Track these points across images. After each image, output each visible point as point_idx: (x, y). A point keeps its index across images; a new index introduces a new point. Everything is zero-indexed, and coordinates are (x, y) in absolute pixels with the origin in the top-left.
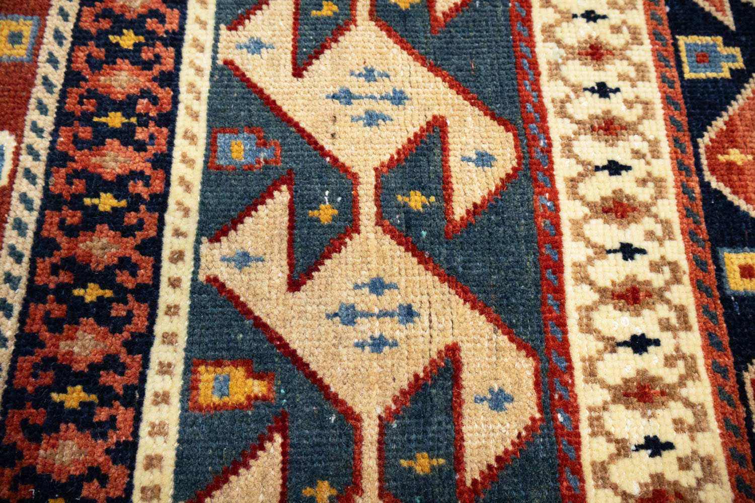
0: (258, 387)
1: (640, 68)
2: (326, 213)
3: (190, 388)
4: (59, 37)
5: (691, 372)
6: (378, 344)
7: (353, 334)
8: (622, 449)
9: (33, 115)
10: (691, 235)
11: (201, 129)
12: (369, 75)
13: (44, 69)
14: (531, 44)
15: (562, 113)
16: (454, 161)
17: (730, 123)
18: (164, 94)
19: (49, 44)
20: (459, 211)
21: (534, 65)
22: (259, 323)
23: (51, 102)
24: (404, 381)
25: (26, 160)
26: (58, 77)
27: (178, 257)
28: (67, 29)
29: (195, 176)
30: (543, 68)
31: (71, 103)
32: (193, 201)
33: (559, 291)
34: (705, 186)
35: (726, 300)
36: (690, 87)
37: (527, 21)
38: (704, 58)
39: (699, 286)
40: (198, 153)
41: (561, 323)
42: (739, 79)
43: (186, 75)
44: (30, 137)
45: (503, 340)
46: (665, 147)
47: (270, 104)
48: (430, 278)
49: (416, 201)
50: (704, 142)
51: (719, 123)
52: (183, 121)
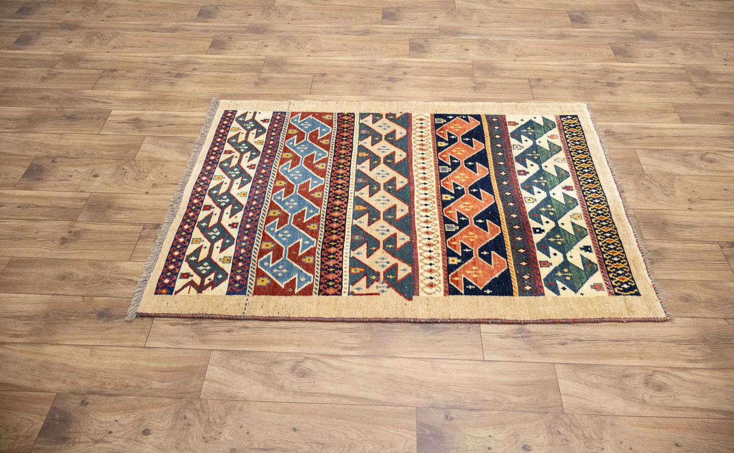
0: (364, 208)
1: (432, 171)
2: (375, 188)
3: (354, 208)
4: (330, 166)
5: (434, 208)
6: (383, 204)
7: (379, 202)
8: (421, 216)
9: (327, 176)
10: (437, 193)
11: (354, 178)
12: (383, 171)
13: (328, 170)
14: (412, 167)
15: (416, 176)
16: (397, 182)
17: (447, 179)
18: (348, 173)
19: (328, 167)
20: (397, 188)
21: (412, 170)
22: (364, 201)
23: (330, 174)
24: (387, 208)
25: (326, 181)
26: (330, 171)
27: (351, 193)
28: (331, 165)
29: (354, 184)
30: (414, 170)
31: (333, 174)
32: (354, 187)
33: (413, 199)
34: (441, 187)
35: (442, 201)
36: (440, 174)
37: (411, 164)
38: (444, 169)
39: (437, 199)
40: (354, 181)
41: (413, 202)
42: (450, 172)
43: (351, 171)
44: (326, 179)
45: (403, 204)
46: (435, 181)
47: (366, 175)
48: (392, 197)
49: (390, 187)
50: (441, 181)
51: (445, 178)
52: (351, 177)
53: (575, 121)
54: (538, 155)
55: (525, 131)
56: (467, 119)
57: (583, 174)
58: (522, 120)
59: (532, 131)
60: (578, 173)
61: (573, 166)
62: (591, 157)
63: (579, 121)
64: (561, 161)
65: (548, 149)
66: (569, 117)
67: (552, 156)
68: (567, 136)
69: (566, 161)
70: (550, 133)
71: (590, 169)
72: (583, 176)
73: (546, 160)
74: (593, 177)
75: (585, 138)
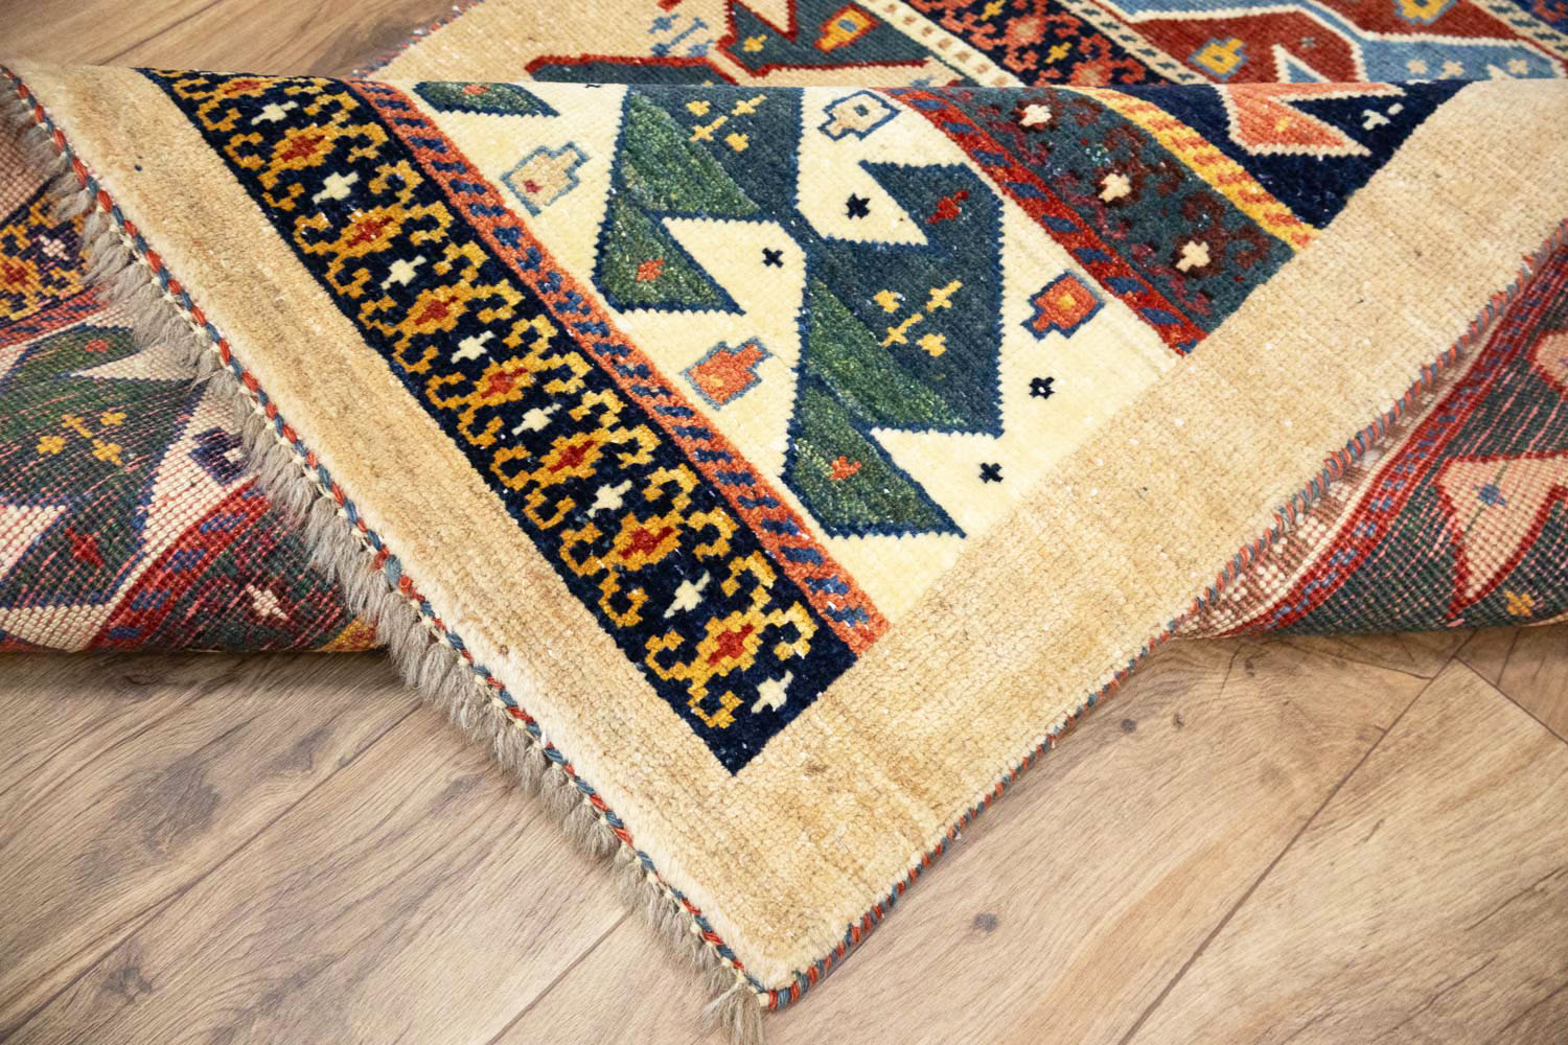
53: (697, 674)
54: (703, 133)
55: (940, 298)
56: (1344, 114)
57: (344, 144)
58: (1041, 387)
59: (897, 335)
60: (376, 133)
61: (443, 179)
62: (375, 340)
63: (675, 694)
64: (539, 171)
65: (678, 228)
66: (773, 693)
67: (617, 179)
68: (647, 439)
69: (511, 202)
70: (777, 387)
71: (322, 221)
72: (332, 132)
73: (627, 121)
74: (265, 151)
75: (515, 503)
